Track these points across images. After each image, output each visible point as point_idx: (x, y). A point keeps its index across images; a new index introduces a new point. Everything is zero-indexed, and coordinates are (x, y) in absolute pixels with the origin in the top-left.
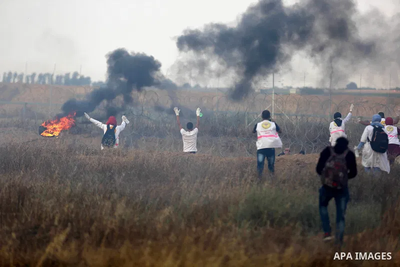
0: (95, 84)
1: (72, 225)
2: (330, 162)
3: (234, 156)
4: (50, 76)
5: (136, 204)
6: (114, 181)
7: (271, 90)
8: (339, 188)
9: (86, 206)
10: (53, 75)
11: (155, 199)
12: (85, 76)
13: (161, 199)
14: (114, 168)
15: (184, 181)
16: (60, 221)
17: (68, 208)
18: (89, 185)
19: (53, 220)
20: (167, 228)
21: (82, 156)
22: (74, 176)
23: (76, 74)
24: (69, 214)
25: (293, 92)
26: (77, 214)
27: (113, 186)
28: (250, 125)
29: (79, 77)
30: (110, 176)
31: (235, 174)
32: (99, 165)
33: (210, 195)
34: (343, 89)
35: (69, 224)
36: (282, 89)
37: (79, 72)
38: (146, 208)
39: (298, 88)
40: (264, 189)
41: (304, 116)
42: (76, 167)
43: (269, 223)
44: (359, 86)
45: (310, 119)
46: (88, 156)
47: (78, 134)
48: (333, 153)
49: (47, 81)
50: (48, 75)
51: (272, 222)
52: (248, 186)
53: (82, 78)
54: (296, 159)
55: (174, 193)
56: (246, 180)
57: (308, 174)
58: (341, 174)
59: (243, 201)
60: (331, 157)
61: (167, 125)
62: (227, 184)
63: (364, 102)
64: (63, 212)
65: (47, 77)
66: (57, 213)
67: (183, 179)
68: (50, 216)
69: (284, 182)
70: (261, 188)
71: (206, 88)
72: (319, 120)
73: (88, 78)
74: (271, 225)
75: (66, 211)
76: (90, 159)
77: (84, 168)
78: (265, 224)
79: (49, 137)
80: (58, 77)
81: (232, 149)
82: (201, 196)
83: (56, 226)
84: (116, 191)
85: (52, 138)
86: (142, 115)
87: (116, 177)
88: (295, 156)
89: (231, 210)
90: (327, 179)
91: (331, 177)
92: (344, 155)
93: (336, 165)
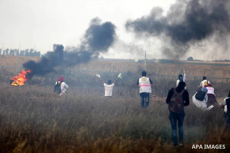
0: (42, 55)
1: (28, 137)
2: (173, 98)
3: (122, 98)
4: (17, 51)
5: (66, 125)
6: (53, 111)
7: (144, 60)
9: (37, 125)
10: (18, 50)
11: (76, 122)
12: (37, 51)
13: (80, 122)
14: (53, 104)
15: (93, 112)
16: (21, 135)
17: (26, 127)
18: (38, 114)
19: (17, 133)
20: (83, 139)
21: (35, 97)
22: (30, 108)
23: (32, 50)
24: (27, 131)
25: (156, 62)
26: (31, 130)
27: (53, 114)
28: (132, 81)
29: (33, 52)
30: (51, 109)
31: (123, 108)
32: (45, 102)
33: (108, 120)
34: (185, 61)
35: (26, 136)
36: (150, 60)
37: (34, 49)
38: (71, 127)
39: (160, 60)
40: (139, 117)
41: (163, 75)
42: (31, 103)
43: (142, 137)
44: (194, 59)
45: (166, 78)
46: (38, 97)
47: (32, 84)
49: (15, 54)
50: (16, 50)
51: (144, 136)
52: (130, 115)
53: (35, 52)
54: (158, 100)
55: (87, 119)
56: (129, 112)
57: (165, 109)
58: (179, 105)
59: (127, 124)
60: (174, 95)
61: (84, 80)
62: (118, 114)
63: (197, 68)
64: (23, 130)
65: (15, 52)
66: (20, 129)
67: (93, 111)
68: (15, 131)
69: (151, 113)
70: (138, 117)
71: (107, 59)
72: (171, 78)
73: (39, 52)
74: (143, 138)
75: (25, 128)
76: (39, 98)
77: (36, 104)
78: (140, 137)
79: (15, 86)
80: (21, 51)
81: (121, 94)
82: (103, 121)
83: (19, 138)
84: (54, 117)
85: (17, 87)
86: (69, 74)
87: (54, 109)
88: (157, 98)
89: (120, 129)
90: (171, 108)
91: (174, 107)
92: (182, 93)
93: (176, 100)
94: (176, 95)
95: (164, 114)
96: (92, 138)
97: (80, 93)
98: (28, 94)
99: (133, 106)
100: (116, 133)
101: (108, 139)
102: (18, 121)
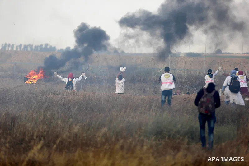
1: (44, 139)
2: (204, 98)
3: (145, 95)
4: (31, 46)
6: (71, 111)
8: (209, 114)
10: (32, 45)
11: (96, 122)
13: (100, 122)
14: (71, 103)
16: (37, 136)
17: (42, 128)
18: (55, 114)
19: (33, 135)
20: (104, 140)
21: (51, 96)
22: (46, 108)
23: (47, 45)
25: (182, 55)
26: (48, 131)
27: (70, 114)
29: (49, 47)
30: (68, 108)
31: (146, 106)
32: (61, 101)
33: (131, 120)
35: (42, 138)
36: (175, 54)
37: (49, 44)
38: (91, 128)
39: (185, 53)
40: (164, 116)
41: (189, 70)
42: (47, 103)
43: (167, 137)
44: (223, 52)
45: (192, 72)
47: (48, 82)
48: (206, 93)
49: (29, 49)
50: (29, 45)
51: (169, 136)
52: (154, 114)
53: (51, 47)
54: (184, 97)
55: (107, 119)
56: (153, 110)
57: (191, 106)
58: (210, 106)
59: (151, 123)
60: (204, 95)
61: (104, 76)
62: (141, 113)
63: (226, 62)
64: (39, 131)
65: (29, 47)
66: (36, 131)
67: (114, 110)
68: (31, 133)
69: (177, 111)
70: (162, 115)
71: (128, 53)
72: (198, 73)
73: (55, 47)
74: (169, 138)
75: (41, 130)
76: (55, 97)
77: (52, 103)
78: (165, 138)
79: (30, 84)
80: (35, 47)
81: (144, 91)
82: (125, 120)
83: (35, 140)
84: (72, 117)
85: (32, 85)
86: (88, 69)
87: (72, 109)
88: (183, 95)
89: (143, 128)
90: (201, 109)
91: (204, 108)
92: (213, 94)
93: (207, 100)
94: (206, 95)
95: (191, 113)
96: (113, 139)
97: (100, 90)
98: (43, 92)
99: (156, 104)
100: (139, 133)
101: (130, 140)
102: (34, 122)
